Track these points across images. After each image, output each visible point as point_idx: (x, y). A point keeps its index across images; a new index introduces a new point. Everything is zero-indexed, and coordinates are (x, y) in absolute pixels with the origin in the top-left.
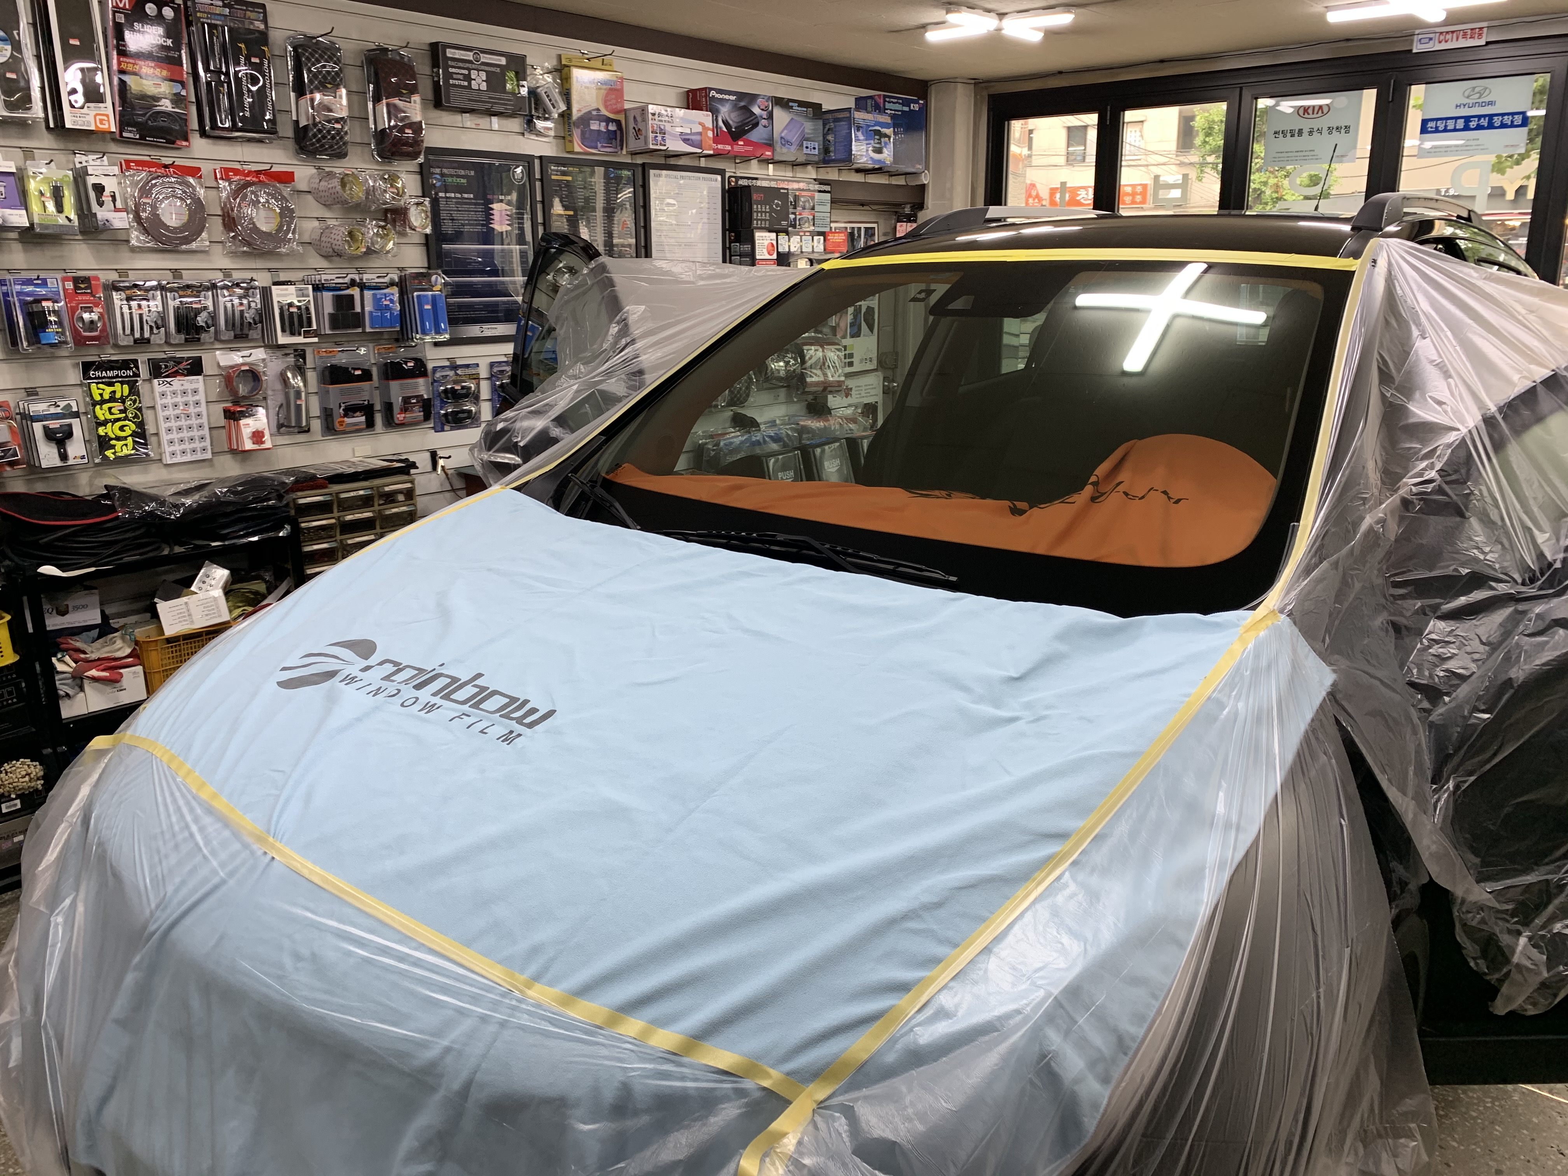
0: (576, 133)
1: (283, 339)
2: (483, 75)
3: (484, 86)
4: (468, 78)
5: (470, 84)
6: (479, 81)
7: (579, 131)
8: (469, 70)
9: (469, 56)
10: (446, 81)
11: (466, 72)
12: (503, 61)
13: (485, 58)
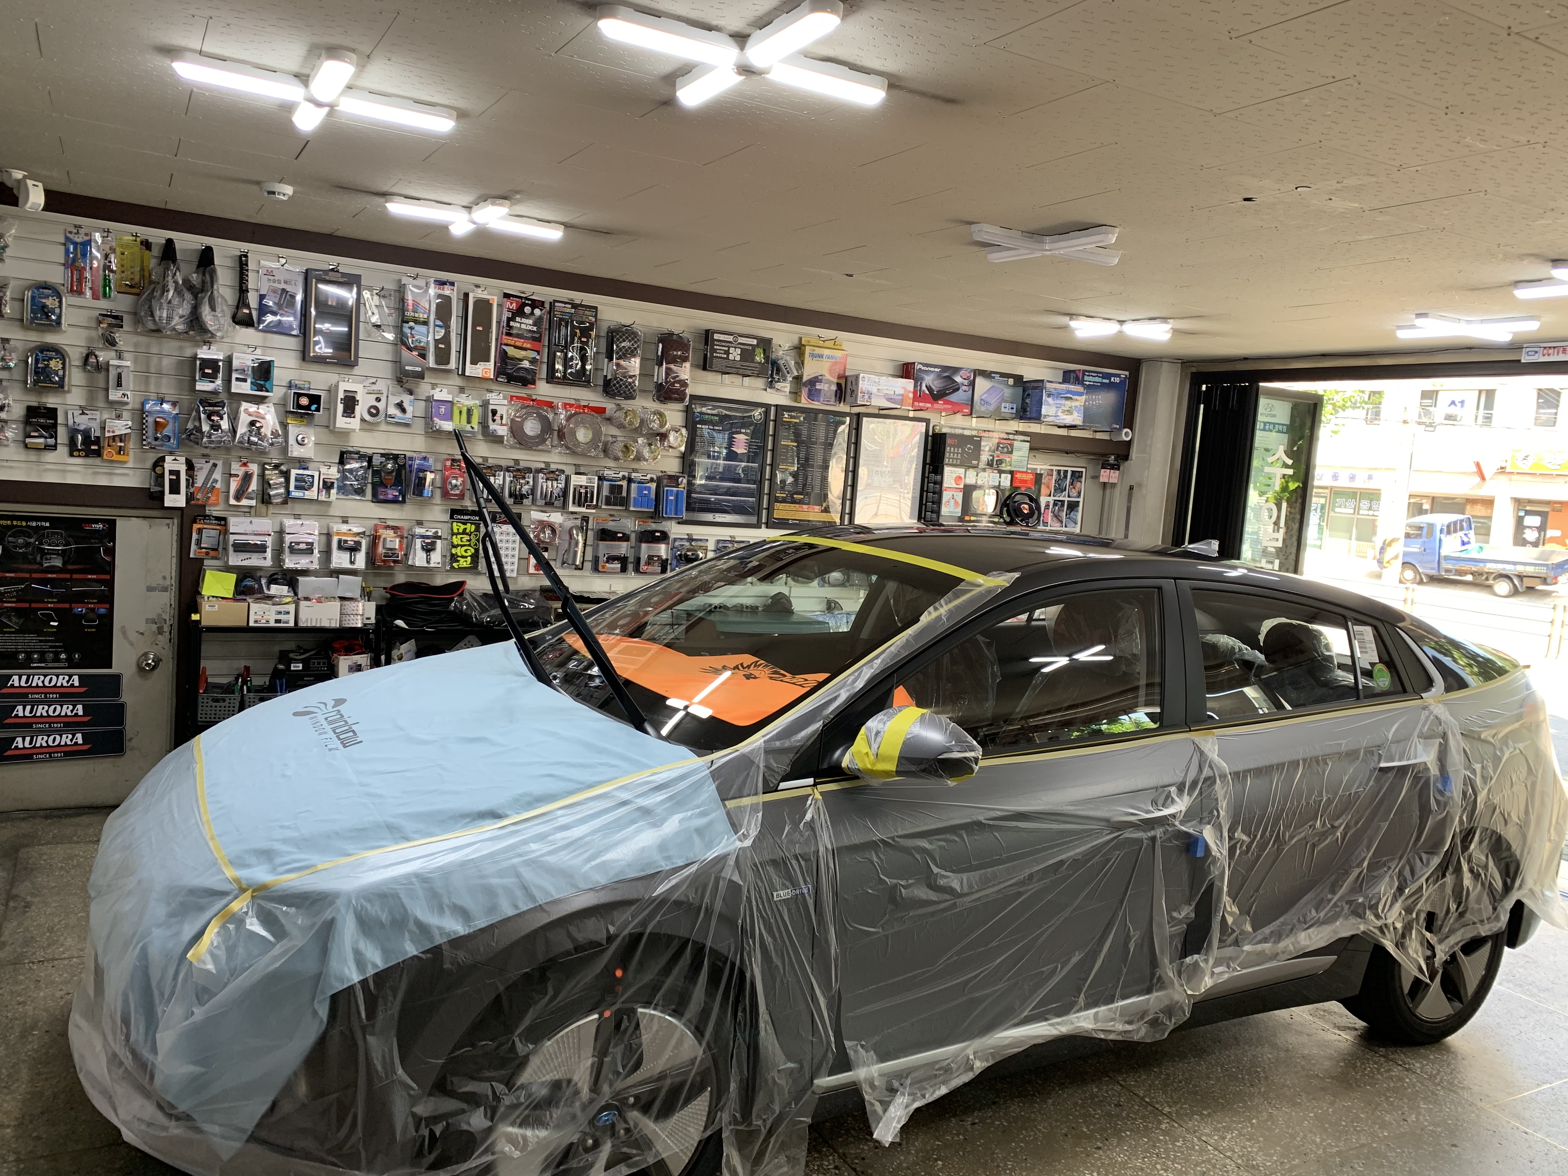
0: (804, 392)
1: (572, 508)
2: (739, 351)
3: (738, 358)
4: (727, 353)
5: (728, 356)
6: (735, 354)
7: (807, 389)
8: (729, 347)
9: (730, 338)
10: (712, 354)
11: (726, 349)
12: (755, 342)
13: (741, 340)
